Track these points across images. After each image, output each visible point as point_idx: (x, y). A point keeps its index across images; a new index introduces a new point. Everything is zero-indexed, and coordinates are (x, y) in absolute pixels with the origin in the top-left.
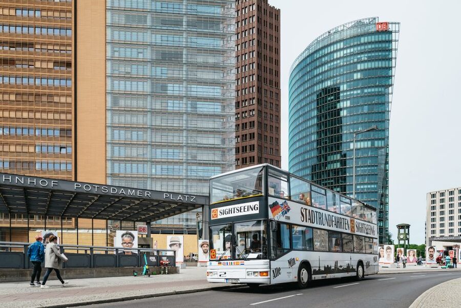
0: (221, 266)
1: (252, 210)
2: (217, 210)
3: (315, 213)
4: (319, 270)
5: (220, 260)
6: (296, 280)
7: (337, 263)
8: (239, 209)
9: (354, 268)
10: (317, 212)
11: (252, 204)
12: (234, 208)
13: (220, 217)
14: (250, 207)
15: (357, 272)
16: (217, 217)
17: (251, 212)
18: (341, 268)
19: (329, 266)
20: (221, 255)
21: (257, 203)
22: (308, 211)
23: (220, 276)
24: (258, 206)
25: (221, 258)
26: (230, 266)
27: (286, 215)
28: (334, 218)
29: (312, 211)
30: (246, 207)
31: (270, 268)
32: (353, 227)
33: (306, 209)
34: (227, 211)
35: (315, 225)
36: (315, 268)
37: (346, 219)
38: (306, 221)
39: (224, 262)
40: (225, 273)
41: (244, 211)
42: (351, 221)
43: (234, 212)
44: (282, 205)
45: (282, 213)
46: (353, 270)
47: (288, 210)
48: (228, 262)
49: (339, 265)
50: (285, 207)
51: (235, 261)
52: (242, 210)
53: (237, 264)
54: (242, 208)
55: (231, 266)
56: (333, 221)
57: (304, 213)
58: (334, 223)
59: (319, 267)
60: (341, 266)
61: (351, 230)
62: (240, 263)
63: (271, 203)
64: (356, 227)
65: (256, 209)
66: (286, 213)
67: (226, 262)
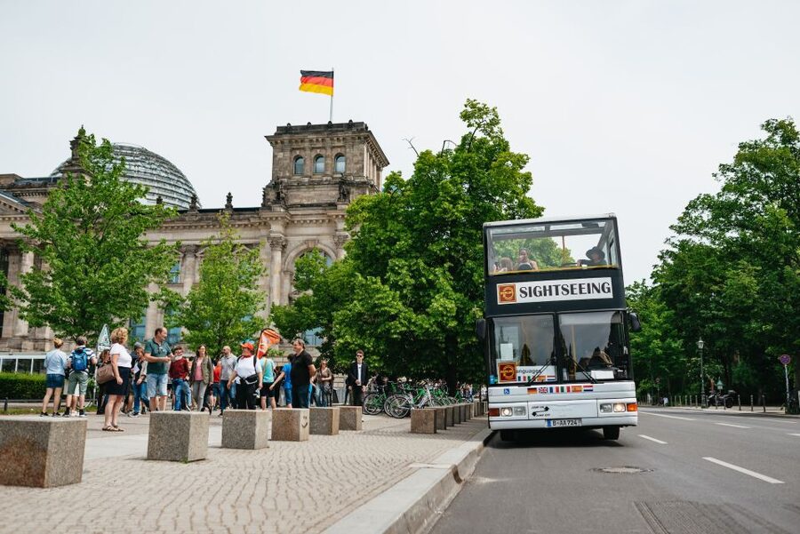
0: (537, 395)
2: (513, 287)
8: (569, 289)
11: (598, 281)
12: (557, 287)
14: (594, 285)
17: (595, 295)
21: (608, 280)
26: (557, 395)
34: (538, 289)
40: (547, 409)
43: (557, 294)
53: (575, 391)
55: (560, 395)
62: (583, 389)
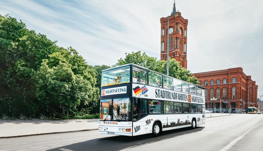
1: (123, 91)
3: (165, 92)
4: (167, 125)
5: (105, 120)
6: (151, 132)
7: (179, 120)
9: (190, 122)
10: (166, 92)
13: (106, 94)
15: (192, 124)
16: (104, 94)
18: (182, 123)
19: (174, 122)
20: (105, 118)
22: (160, 91)
23: (105, 130)
24: (126, 89)
25: (105, 119)
27: (145, 94)
28: (177, 94)
29: (163, 91)
30: (120, 89)
31: (133, 127)
32: (190, 99)
33: (159, 90)
35: (165, 99)
36: (164, 124)
37: (185, 95)
38: (159, 97)
39: (107, 122)
41: (119, 92)
42: (189, 96)
44: (142, 88)
45: (142, 93)
46: (189, 123)
47: (147, 91)
48: (109, 122)
49: (180, 121)
50: (144, 89)
51: (113, 122)
52: (118, 91)
54: (118, 90)
56: (177, 96)
57: (158, 93)
58: (177, 97)
59: (167, 123)
60: (182, 122)
61: (189, 101)
63: (135, 87)
64: (192, 99)
65: (125, 90)
66: (145, 93)
67: (108, 122)
